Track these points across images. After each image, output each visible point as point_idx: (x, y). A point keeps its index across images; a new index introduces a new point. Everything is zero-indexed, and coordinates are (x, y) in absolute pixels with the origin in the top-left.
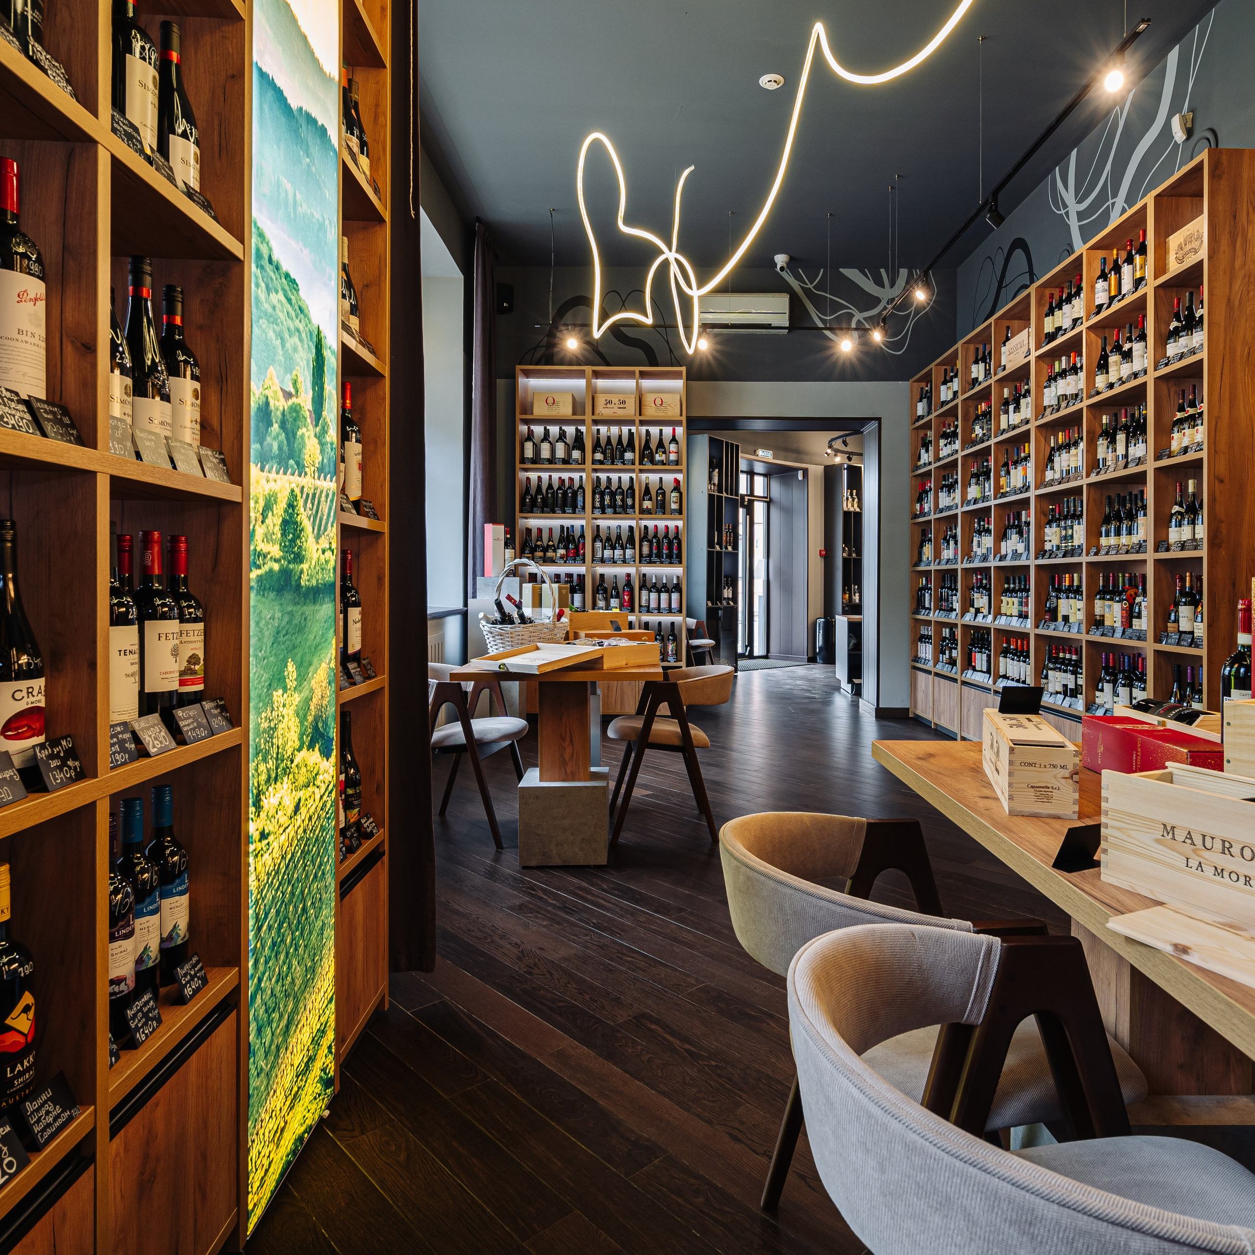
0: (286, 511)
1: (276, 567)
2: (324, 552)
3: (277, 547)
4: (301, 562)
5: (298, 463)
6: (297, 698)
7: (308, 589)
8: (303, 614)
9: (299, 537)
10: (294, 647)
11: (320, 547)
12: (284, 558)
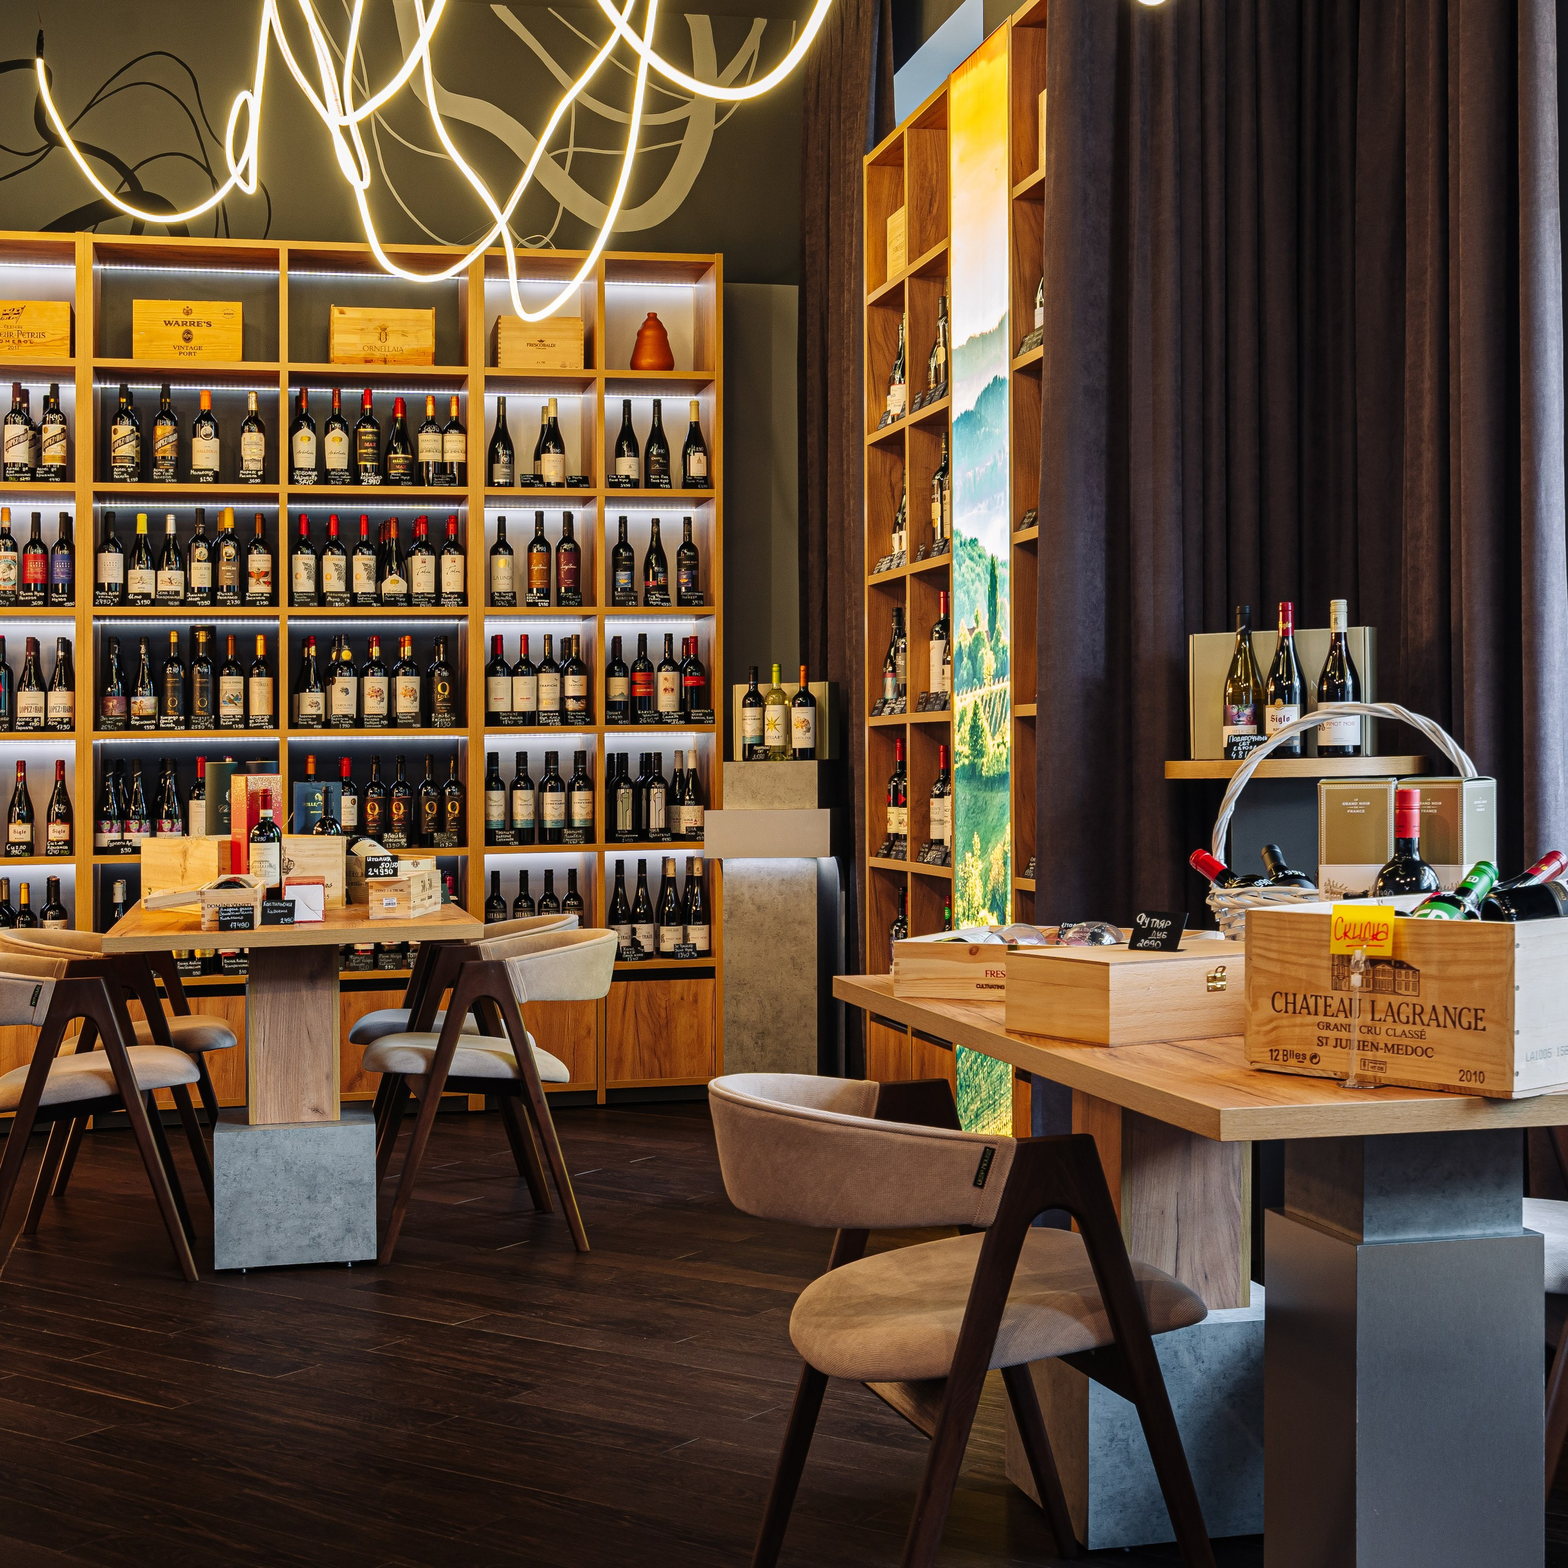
0: (972, 719)
1: (967, 762)
2: (998, 746)
3: (967, 746)
4: (982, 757)
5: (979, 680)
6: (980, 865)
7: (988, 778)
8: (984, 798)
9: (981, 737)
10: (979, 824)
11: (996, 743)
12: (971, 755)
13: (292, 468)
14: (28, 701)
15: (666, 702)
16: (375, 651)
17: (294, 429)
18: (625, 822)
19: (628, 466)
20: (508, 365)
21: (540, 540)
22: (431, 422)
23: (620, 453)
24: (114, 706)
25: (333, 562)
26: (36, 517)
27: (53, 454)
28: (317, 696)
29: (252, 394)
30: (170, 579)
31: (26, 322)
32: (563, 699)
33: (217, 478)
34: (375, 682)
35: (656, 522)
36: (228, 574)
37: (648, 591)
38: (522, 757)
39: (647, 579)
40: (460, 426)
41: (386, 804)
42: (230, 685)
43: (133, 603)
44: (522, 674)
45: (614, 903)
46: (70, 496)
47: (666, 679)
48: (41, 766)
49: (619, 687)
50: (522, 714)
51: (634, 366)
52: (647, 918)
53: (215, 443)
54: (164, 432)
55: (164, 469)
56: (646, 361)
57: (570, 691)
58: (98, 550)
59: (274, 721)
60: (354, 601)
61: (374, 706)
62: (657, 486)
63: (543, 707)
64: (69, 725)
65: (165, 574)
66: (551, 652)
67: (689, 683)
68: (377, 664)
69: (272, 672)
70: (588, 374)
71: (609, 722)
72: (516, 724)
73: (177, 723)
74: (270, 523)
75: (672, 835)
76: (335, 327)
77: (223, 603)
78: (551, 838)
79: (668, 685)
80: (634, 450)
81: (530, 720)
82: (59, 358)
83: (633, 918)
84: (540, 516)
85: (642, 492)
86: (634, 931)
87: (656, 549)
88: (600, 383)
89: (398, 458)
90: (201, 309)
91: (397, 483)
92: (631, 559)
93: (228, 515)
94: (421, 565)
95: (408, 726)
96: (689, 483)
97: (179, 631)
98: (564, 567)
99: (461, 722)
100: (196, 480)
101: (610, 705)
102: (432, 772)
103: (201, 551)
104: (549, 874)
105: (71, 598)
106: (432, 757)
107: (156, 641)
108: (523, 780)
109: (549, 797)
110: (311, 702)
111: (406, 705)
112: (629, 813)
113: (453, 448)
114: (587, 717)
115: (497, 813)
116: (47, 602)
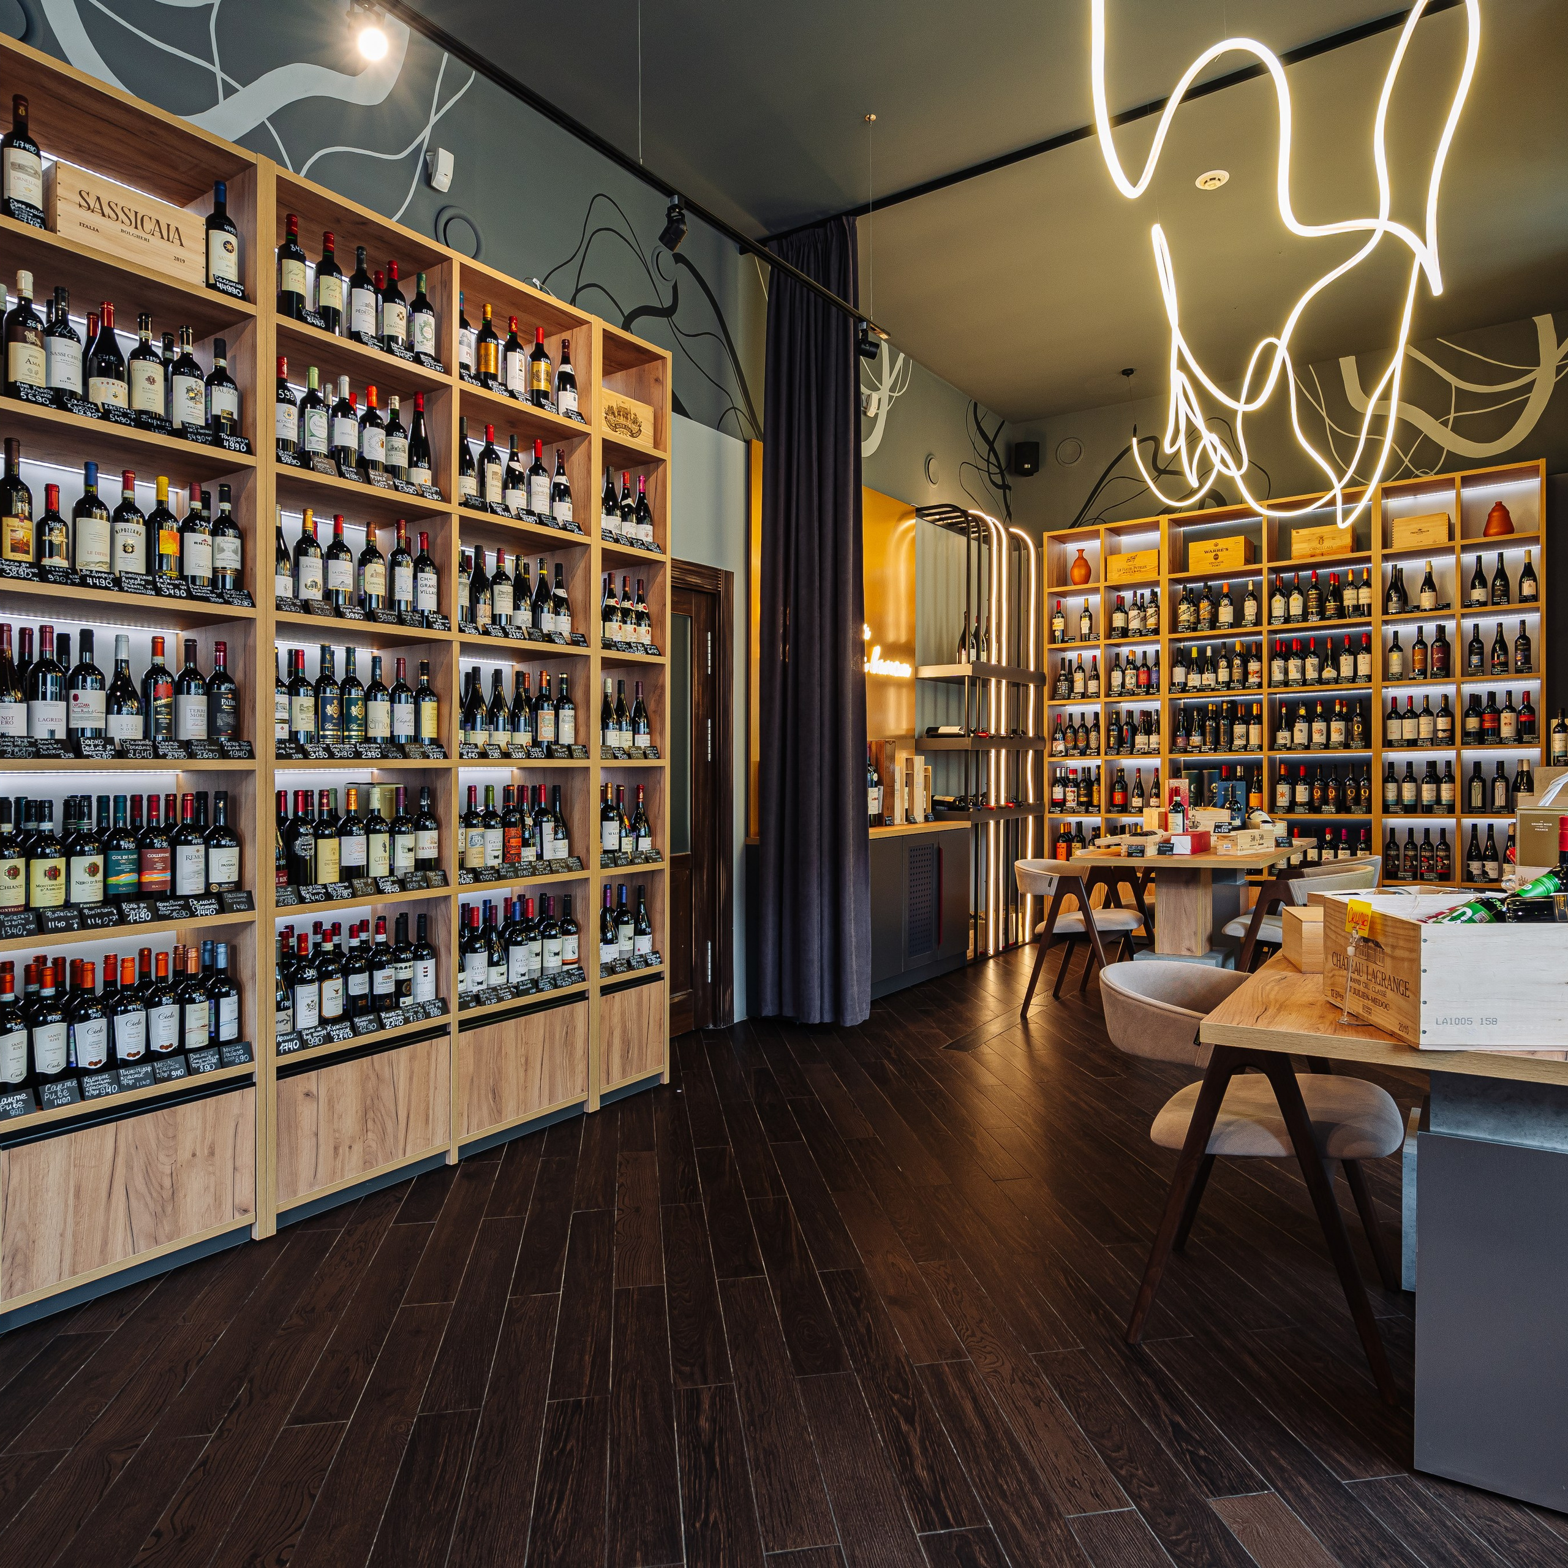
13: (1270, 616)
14: (1140, 739)
15: (1506, 731)
16: (1319, 709)
17: (1271, 596)
18: (1477, 801)
19: (1478, 594)
20: (1398, 545)
21: (1420, 642)
22: (1352, 584)
23: (1473, 587)
24: (1180, 741)
25: (1294, 664)
26: (1145, 653)
27: (1151, 622)
28: (1287, 734)
29: (1250, 580)
30: (1208, 678)
31: (1138, 562)
32: (1435, 731)
33: (1232, 626)
34: (1318, 726)
35: (1500, 625)
36: (1237, 673)
37: (1493, 666)
38: (1410, 765)
39: (1493, 658)
40: (1368, 584)
41: (1325, 789)
42: (1239, 729)
43: (1188, 691)
44: (1408, 718)
45: (1470, 848)
46: (1157, 642)
47: (1506, 717)
48: (1148, 771)
49: (1472, 723)
50: (1408, 740)
51: (1486, 535)
52: (1494, 858)
53: (1230, 609)
54: (1205, 605)
55: (1205, 624)
56: (1493, 531)
57: (1440, 726)
58: (1173, 665)
59: (1260, 747)
60: (1305, 682)
61: (1318, 738)
62: (1498, 604)
63: (1422, 736)
64: (1157, 752)
65: (1206, 676)
66: (1428, 705)
67: (1523, 719)
68: (1321, 716)
69: (1260, 722)
70: (1452, 544)
71: (1464, 743)
72: (1402, 746)
73: (1210, 749)
74: (1259, 646)
75: (1510, 808)
76: (1294, 541)
77: (1233, 689)
78: (1428, 810)
79: (1507, 721)
80: (1484, 584)
81: (1412, 744)
82: (1152, 576)
83: (1482, 858)
84: (1420, 629)
85: (1489, 608)
86: (1484, 866)
87: (1501, 641)
88: (1458, 549)
89: (1331, 605)
90: (1222, 542)
91: (1329, 618)
92: (1482, 648)
93: (1237, 643)
94: (1346, 661)
95: (1336, 748)
96: (1524, 599)
97: (1213, 703)
98: (1436, 656)
99: (1368, 745)
100: (1219, 628)
101: (1466, 734)
102: (1353, 773)
103: (1223, 663)
104: (1427, 831)
105: (1158, 691)
106: (1353, 765)
107: (1202, 709)
108: (1410, 777)
109: (1425, 787)
110: (1283, 737)
111: (1336, 737)
112: (1480, 796)
113: (1364, 596)
114: (1450, 741)
115: (1391, 795)
116: (1148, 693)
